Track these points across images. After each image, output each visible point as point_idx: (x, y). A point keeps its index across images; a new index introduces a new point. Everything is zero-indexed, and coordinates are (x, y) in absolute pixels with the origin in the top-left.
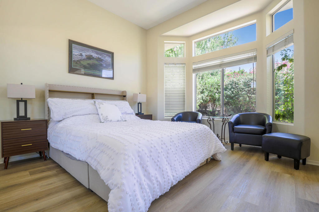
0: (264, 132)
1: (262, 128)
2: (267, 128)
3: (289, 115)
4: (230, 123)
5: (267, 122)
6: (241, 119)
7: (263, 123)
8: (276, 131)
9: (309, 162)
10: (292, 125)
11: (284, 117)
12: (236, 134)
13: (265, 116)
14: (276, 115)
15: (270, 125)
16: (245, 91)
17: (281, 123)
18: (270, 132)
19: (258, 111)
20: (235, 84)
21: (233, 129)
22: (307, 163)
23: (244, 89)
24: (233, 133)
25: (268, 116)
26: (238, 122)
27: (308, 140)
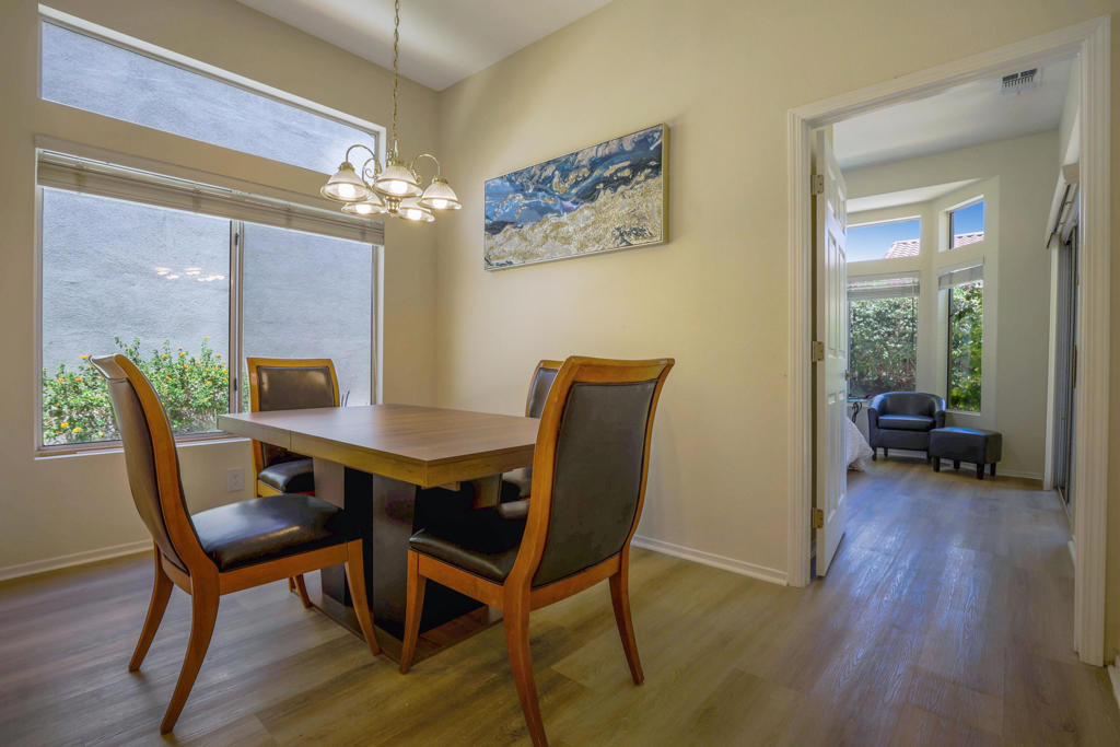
0: (933, 425)
1: (929, 420)
2: (937, 419)
3: (973, 398)
4: (870, 411)
5: (937, 410)
6: (889, 403)
7: (930, 412)
8: (953, 425)
9: (999, 472)
10: (978, 414)
11: (966, 401)
12: (882, 431)
13: (933, 399)
14: (953, 398)
15: (943, 414)
16: (879, 333)
17: (960, 412)
18: (943, 427)
19: (920, 389)
20: (855, 315)
21: (877, 421)
22: (998, 473)
23: (876, 329)
24: (877, 429)
25: (939, 399)
26: (884, 409)
27: (998, 437)
